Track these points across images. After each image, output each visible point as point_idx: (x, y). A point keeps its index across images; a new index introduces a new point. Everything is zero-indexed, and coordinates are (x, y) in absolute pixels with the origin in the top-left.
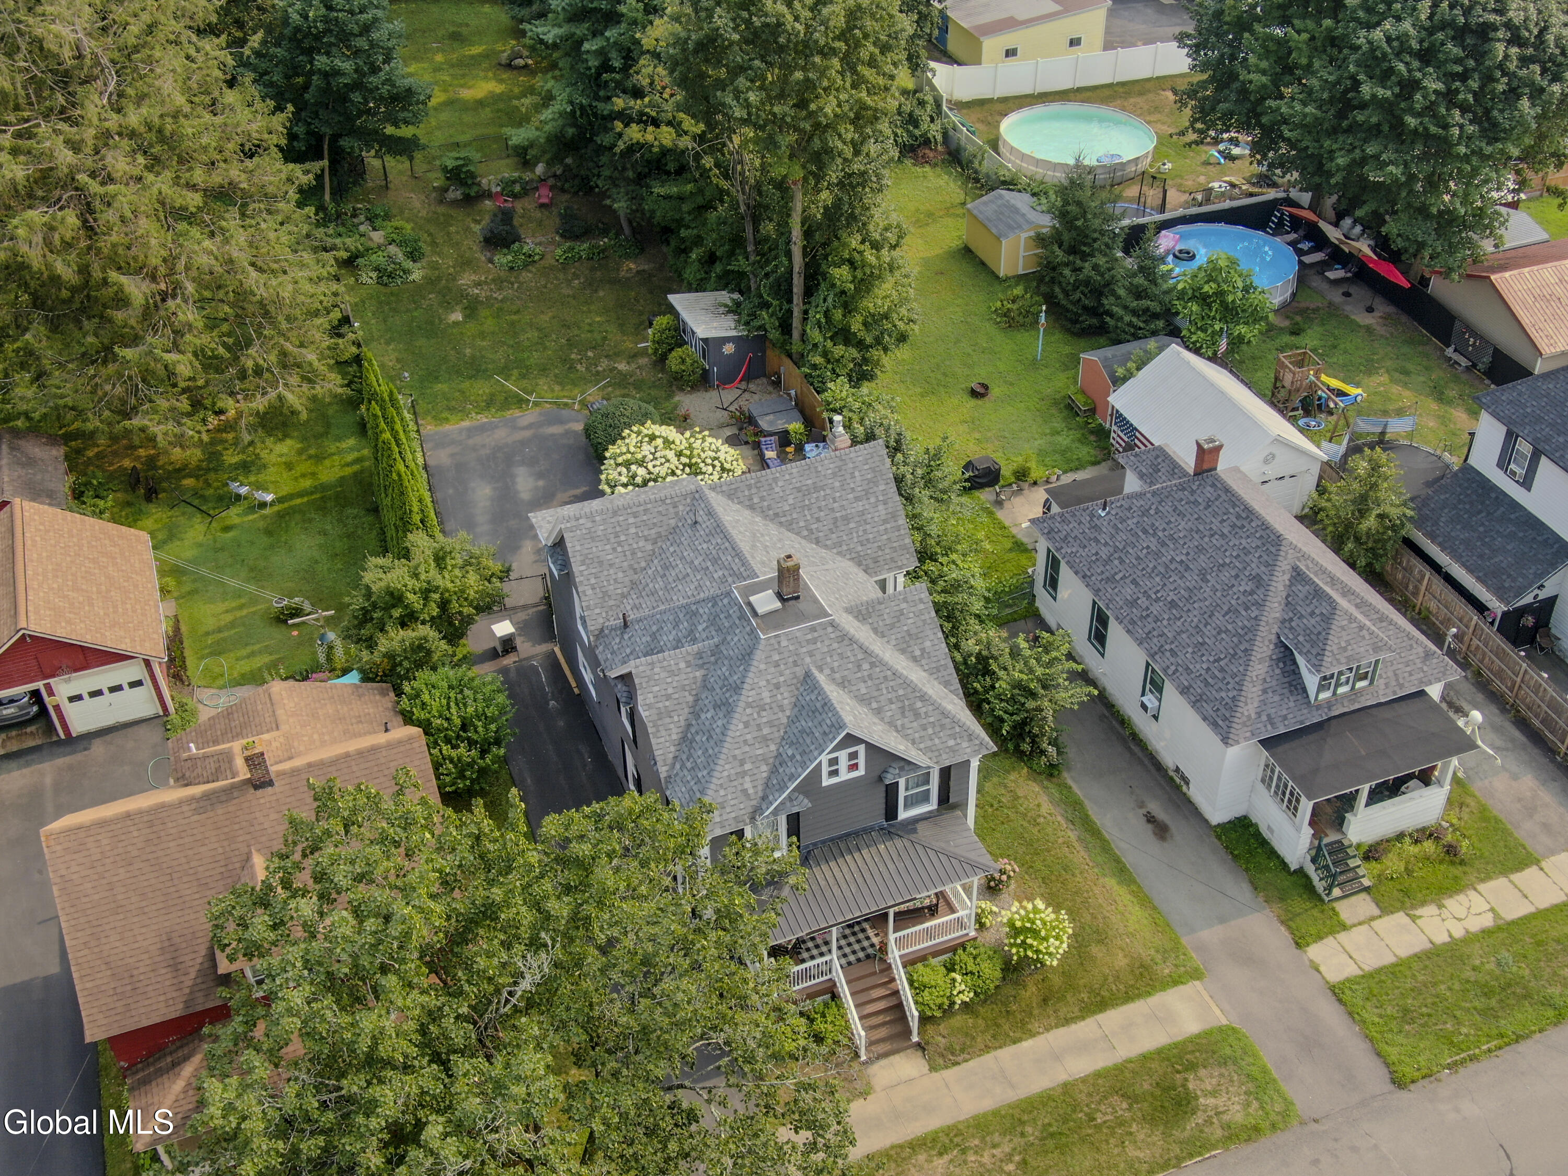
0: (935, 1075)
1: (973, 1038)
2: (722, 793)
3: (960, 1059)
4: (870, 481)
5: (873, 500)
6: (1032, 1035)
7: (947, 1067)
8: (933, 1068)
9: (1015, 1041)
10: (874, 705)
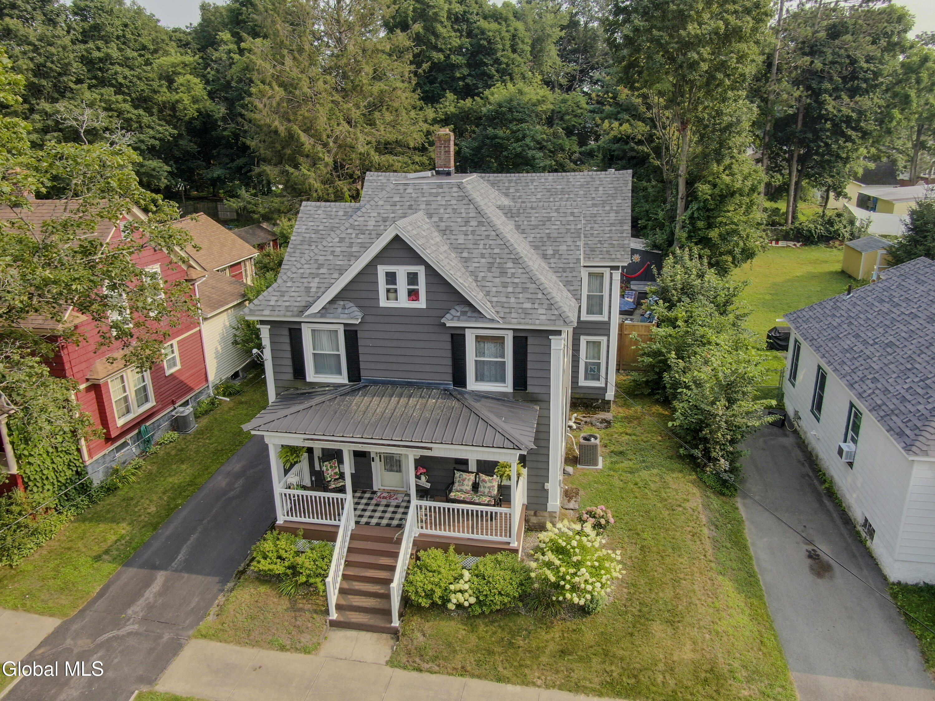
0: (389, 670)
1: (455, 651)
2: (289, 284)
3: (426, 666)
4: (609, 195)
5: (607, 208)
6: (525, 683)
7: (405, 668)
8: (391, 663)
9: (499, 679)
10: (465, 255)
